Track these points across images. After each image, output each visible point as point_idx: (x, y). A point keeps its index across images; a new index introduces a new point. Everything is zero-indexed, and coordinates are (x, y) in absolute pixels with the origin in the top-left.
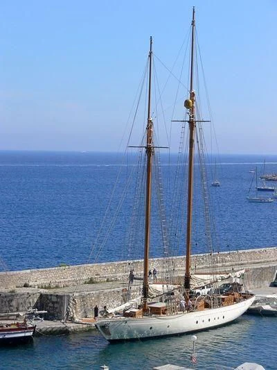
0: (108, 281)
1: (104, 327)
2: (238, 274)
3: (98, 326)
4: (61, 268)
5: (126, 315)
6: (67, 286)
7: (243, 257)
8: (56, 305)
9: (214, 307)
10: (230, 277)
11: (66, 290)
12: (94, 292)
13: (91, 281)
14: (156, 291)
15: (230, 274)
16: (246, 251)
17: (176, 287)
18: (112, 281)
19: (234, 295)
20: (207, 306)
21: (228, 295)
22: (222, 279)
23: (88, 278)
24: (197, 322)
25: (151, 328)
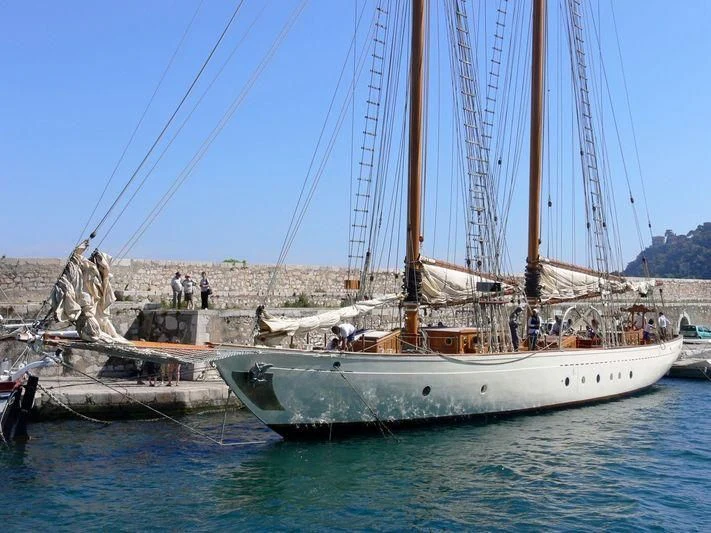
1: (249, 379)
13: (302, 304)
23: (294, 295)
24: (567, 382)
25: (427, 390)
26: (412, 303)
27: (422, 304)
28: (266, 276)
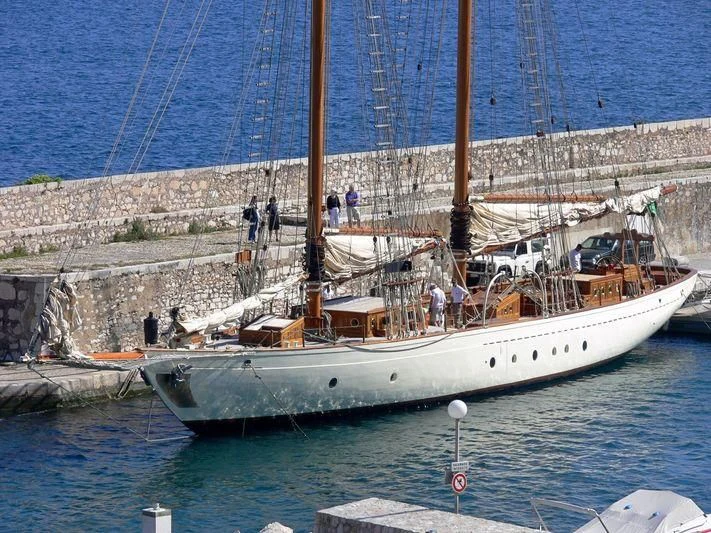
0: (193, 230)
1: (171, 381)
2: (636, 202)
3: (152, 377)
4: (33, 187)
5: (246, 338)
6: (52, 249)
7: (660, 147)
8: (13, 314)
9: (553, 311)
10: (608, 210)
11: (49, 262)
12: (142, 268)
13: (137, 233)
14: (351, 258)
15: (610, 202)
16: (671, 126)
17: (421, 242)
18: (208, 230)
19: (622, 271)
20: (529, 309)
21: (601, 271)
22: (582, 219)
23: (126, 221)
24: (493, 362)
25: (333, 382)
26: (314, 283)
27: (325, 281)
28: (86, 197)
